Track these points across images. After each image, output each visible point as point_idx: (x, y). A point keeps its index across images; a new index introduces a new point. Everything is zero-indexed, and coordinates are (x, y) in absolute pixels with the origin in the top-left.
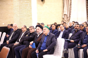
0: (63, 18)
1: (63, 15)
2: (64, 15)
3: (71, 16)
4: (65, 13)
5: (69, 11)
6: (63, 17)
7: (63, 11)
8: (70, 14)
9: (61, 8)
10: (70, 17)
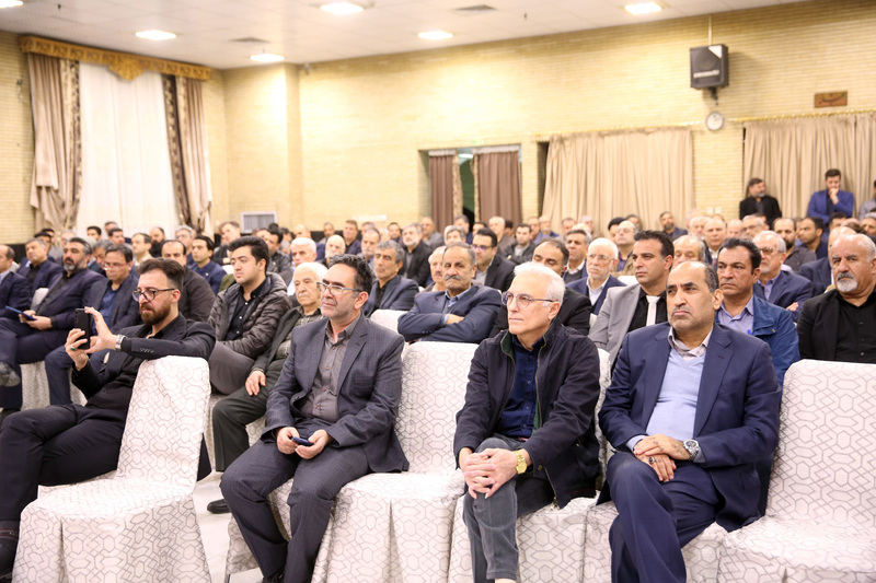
0: (34, 209)
1: (34, 190)
2: (39, 188)
3: (81, 195)
4: (41, 181)
5: (70, 171)
6: (34, 202)
7: (32, 169)
8: (75, 187)
9: (19, 151)
10: (75, 200)
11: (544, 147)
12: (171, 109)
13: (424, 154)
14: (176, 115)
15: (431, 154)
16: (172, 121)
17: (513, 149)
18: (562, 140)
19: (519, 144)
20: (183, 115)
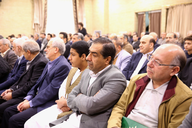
11: (168, 9)
12: (74, 4)
13: (137, 14)
14: (76, 5)
15: (139, 14)
16: (75, 7)
17: (160, 11)
18: (172, 7)
19: (161, 10)
20: (78, 5)
